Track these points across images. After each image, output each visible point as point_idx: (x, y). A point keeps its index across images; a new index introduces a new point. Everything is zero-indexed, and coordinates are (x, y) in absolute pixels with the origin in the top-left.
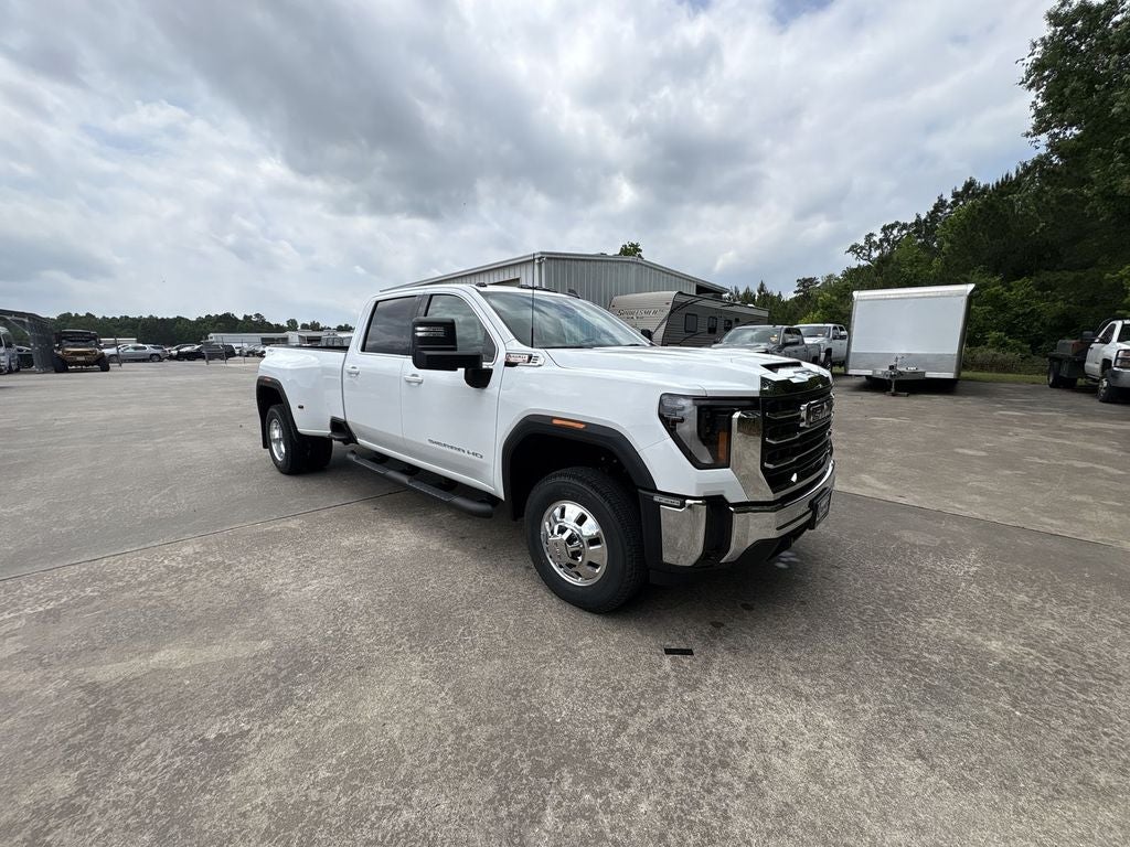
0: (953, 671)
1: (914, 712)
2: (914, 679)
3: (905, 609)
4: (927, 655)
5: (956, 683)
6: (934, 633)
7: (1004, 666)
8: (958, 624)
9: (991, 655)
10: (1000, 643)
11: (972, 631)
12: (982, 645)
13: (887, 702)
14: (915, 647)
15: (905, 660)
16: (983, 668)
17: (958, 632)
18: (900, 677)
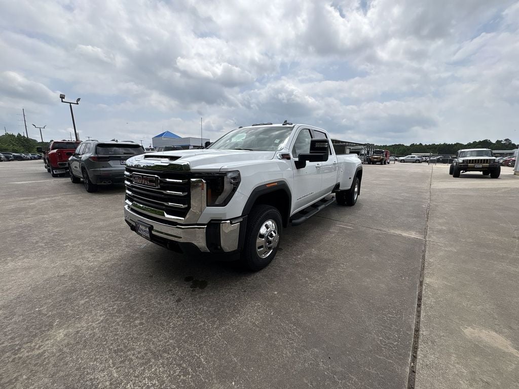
0: (71, 303)
1: (73, 281)
2: (82, 289)
3: (119, 311)
4: (87, 300)
5: (67, 300)
6: (94, 313)
7: (51, 326)
8: (87, 329)
9: (60, 326)
10: (58, 339)
11: (78, 332)
12: (68, 327)
13: (84, 277)
14: (94, 299)
15: (92, 291)
16: (60, 315)
17: (84, 324)
18: (88, 285)
